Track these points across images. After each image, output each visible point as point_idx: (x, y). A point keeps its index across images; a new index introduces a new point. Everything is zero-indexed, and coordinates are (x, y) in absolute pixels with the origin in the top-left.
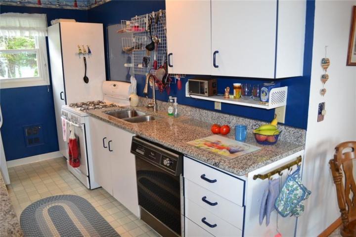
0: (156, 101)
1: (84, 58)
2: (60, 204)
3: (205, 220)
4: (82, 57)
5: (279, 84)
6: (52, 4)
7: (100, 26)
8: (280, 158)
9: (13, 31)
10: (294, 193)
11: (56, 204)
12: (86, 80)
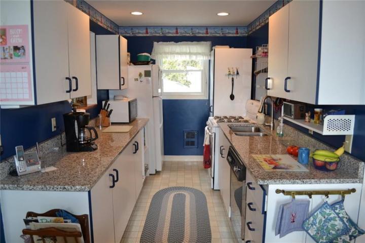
0: (273, 120)
1: (233, 78)
2: (185, 193)
3: (250, 225)
4: (231, 77)
5: (344, 111)
6: (216, 33)
7: (250, 51)
8: (316, 182)
9: (184, 56)
10: (331, 223)
11: (180, 192)
12: (232, 97)
